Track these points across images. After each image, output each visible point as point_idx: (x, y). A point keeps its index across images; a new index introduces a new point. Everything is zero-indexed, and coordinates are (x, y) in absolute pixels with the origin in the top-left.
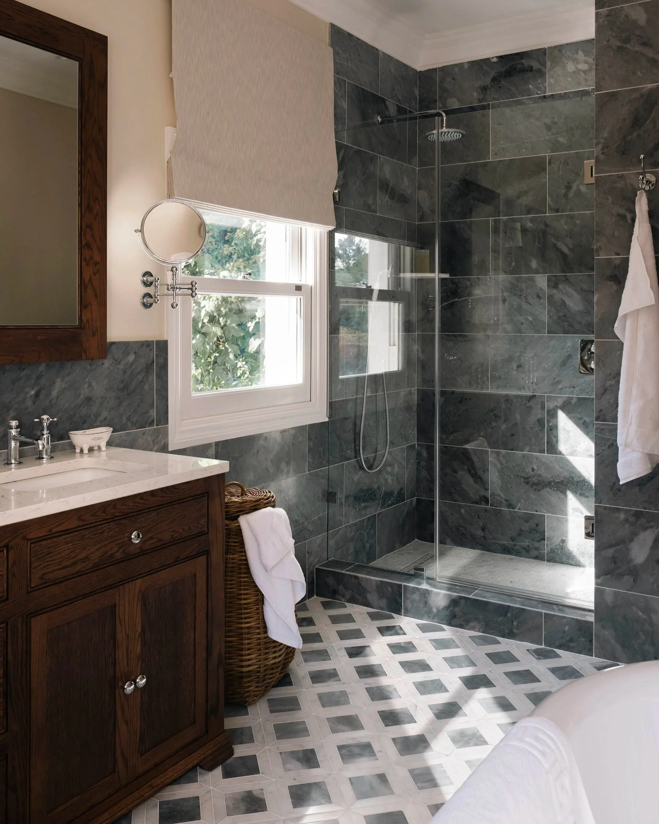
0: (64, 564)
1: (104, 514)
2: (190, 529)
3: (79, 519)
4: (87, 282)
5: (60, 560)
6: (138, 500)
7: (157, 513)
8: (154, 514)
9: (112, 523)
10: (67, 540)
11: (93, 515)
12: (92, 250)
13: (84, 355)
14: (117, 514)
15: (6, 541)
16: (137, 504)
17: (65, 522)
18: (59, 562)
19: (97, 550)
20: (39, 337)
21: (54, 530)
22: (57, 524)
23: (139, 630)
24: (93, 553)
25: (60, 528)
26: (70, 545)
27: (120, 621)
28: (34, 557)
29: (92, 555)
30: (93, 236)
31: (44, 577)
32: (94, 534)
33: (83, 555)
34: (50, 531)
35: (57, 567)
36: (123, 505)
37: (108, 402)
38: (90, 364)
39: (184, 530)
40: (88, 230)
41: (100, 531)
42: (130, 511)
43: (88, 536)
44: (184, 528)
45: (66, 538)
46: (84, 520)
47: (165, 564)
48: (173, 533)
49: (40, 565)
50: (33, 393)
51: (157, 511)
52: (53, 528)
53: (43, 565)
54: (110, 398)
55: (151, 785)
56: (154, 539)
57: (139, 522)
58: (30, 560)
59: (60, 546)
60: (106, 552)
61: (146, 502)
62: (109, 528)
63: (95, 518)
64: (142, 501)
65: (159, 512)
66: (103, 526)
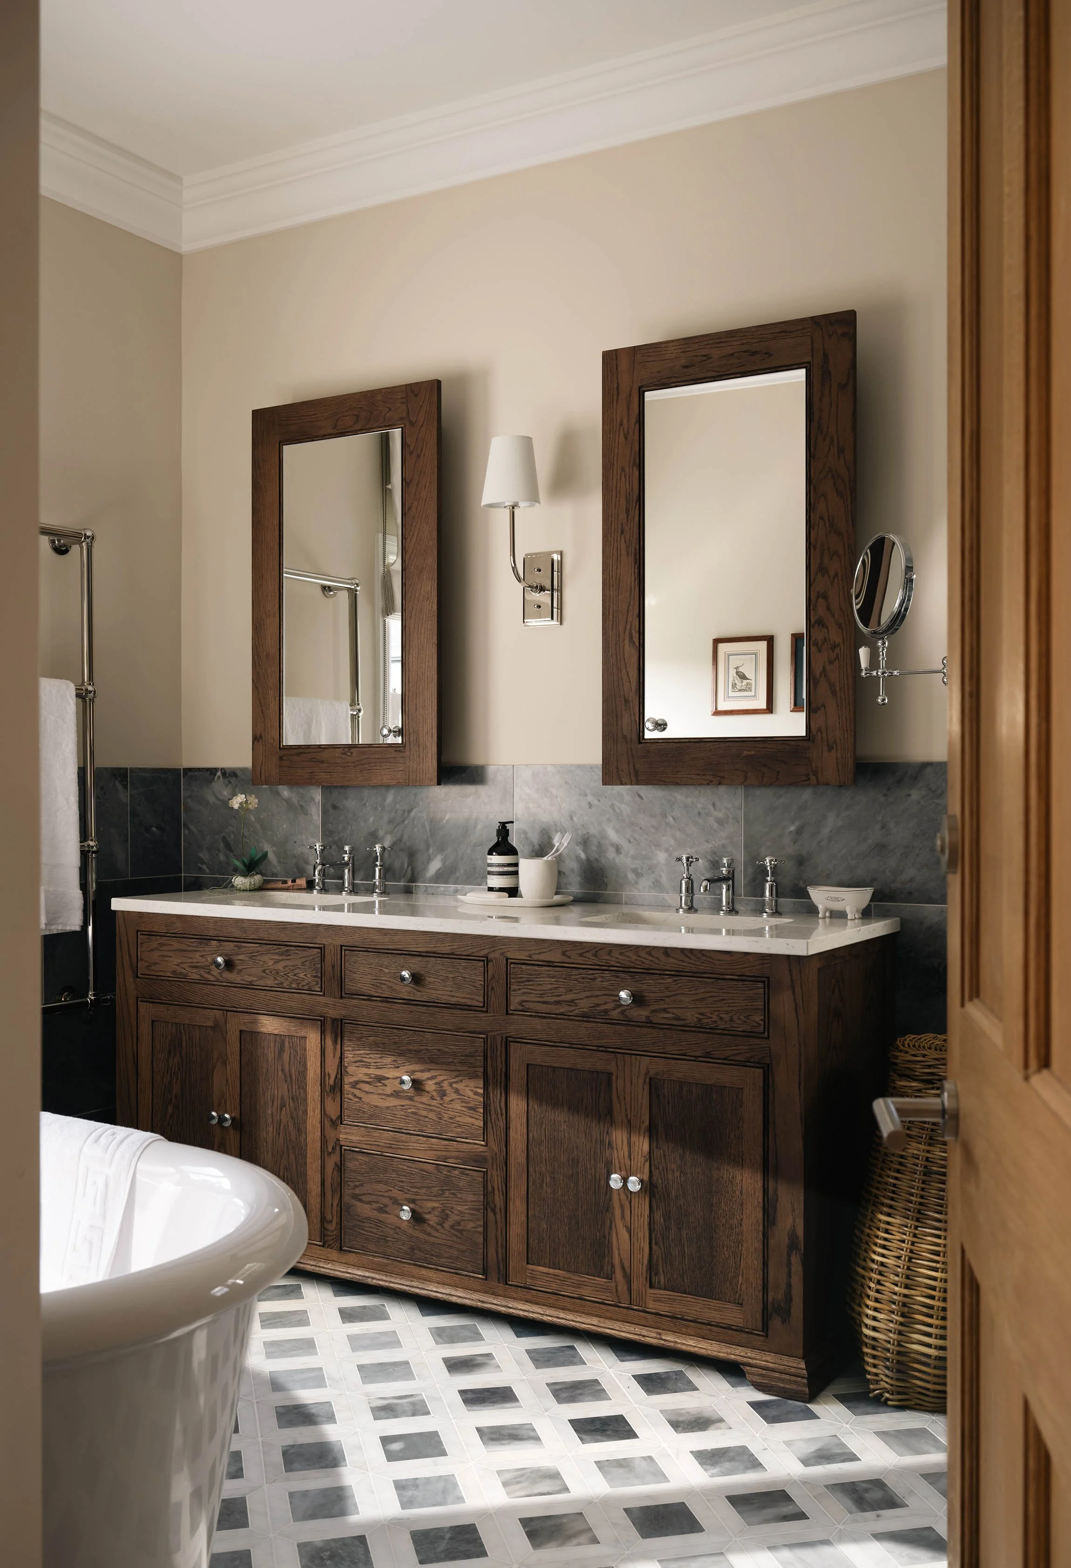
0: (546, 999)
1: (594, 958)
2: (732, 1020)
3: (564, 953)
4: (818, 676)
5: (542, 992)
6: (643, 954)
7: (674, 981)
8: (670, 980)
9: (607, 972)
10: (549, 973)
11: (581, 955)
12: (827, 628)
13: (813, 779)
14: (613, 963)
15: (487, 951)
16: (642, 959)
17: (546, 952)
18: (540, 994)
19: (587, 997)
20: (746, 753)
21: (535, 957)
22: (538, 952)
23: (647, 1123)
24: (581, 999)
25: (543, 957)
26: (553, 980)
27: (618, 1097)
28: (513, 978)
29: (581, 1001)
30: (828, 608)
31: (524, 1004)
32: (583, 978)
33: (569, 997)
34: (530, 956)
35: (537, 999)
36: (621, 954)
37: (918, 855)
38: (885, 795)
39: (721, 1019)
40: (820, 600)
41: (591, 977)
42: (632, 965)
43: (574, 977)
44: (721, 1015)
45: (548, 971)
46: (569, 957)
47: (688, 1054)
48: (701, 1017)
49: (520, 989)
50: (792, 828)
51: (675, 978)
52: (534, 954)
53: (522, 991)
54: (920, 849)
55: (660, 1334)
56: (669, 1013)
57: (647, 983)
58: (510, 981)
59: (543, 977)
60: (598, 1005)
61: (657, 961)
62: (602, 977)
63: (583, 958)
64: (650, 958)
65: (677, 980)
66: (596, 972)
